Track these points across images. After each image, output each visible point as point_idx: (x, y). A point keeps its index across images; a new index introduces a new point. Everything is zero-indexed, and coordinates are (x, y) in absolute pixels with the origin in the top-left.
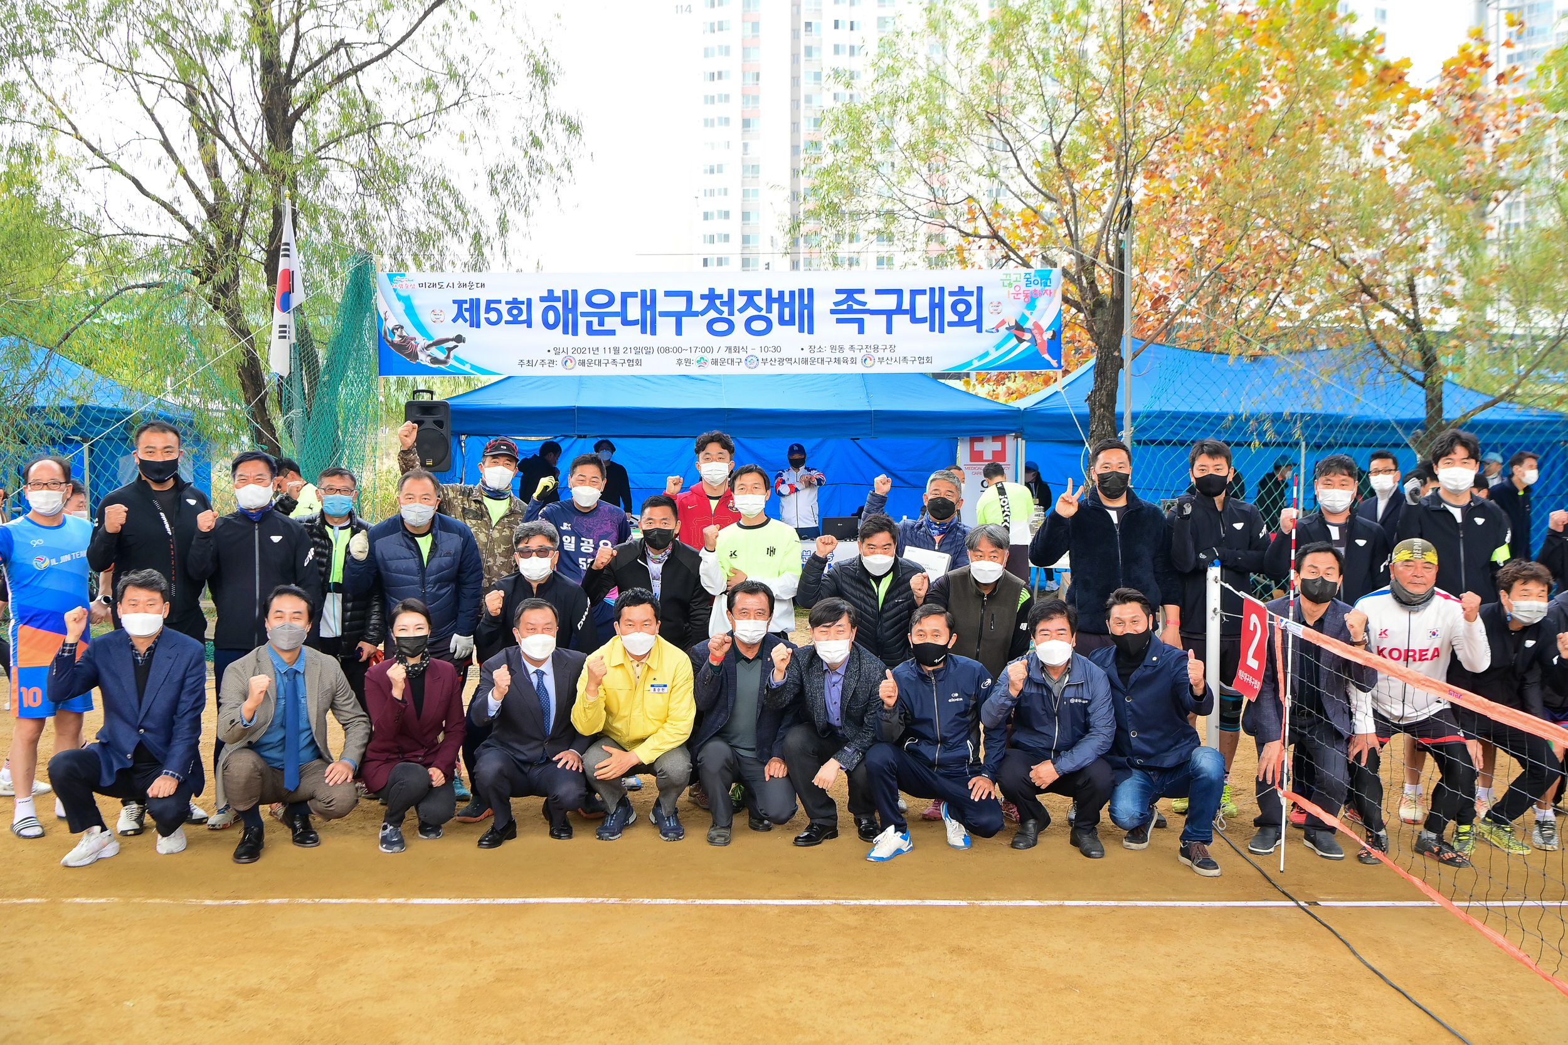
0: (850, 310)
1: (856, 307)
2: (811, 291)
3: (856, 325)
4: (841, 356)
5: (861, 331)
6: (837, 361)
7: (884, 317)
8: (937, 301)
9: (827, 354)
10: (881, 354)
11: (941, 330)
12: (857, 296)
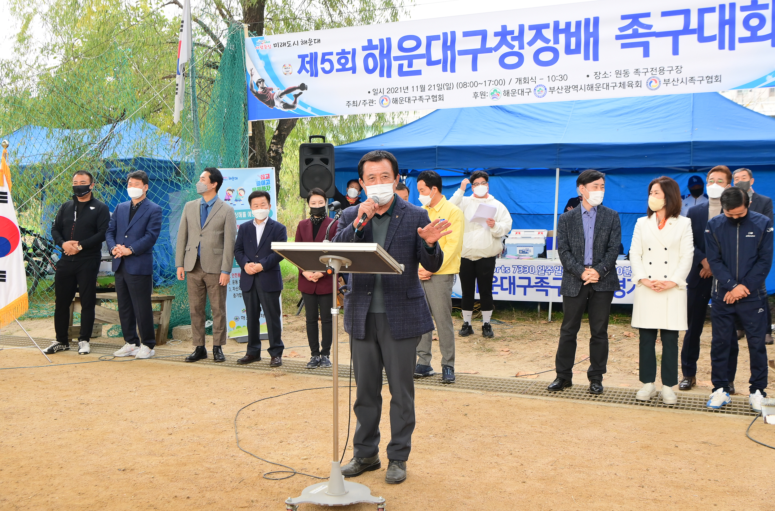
0: (636, 34)
1: (641, 31)
2: (596, 20)
3: (641, 50)
4: (626, 80)
5: (646, 54)
6: (622, 85)
7: (670, 39)
8: (727, 17)
9: (612, 79)
10: (667, 75)
11: (732, 47)
12: (642, 20)
